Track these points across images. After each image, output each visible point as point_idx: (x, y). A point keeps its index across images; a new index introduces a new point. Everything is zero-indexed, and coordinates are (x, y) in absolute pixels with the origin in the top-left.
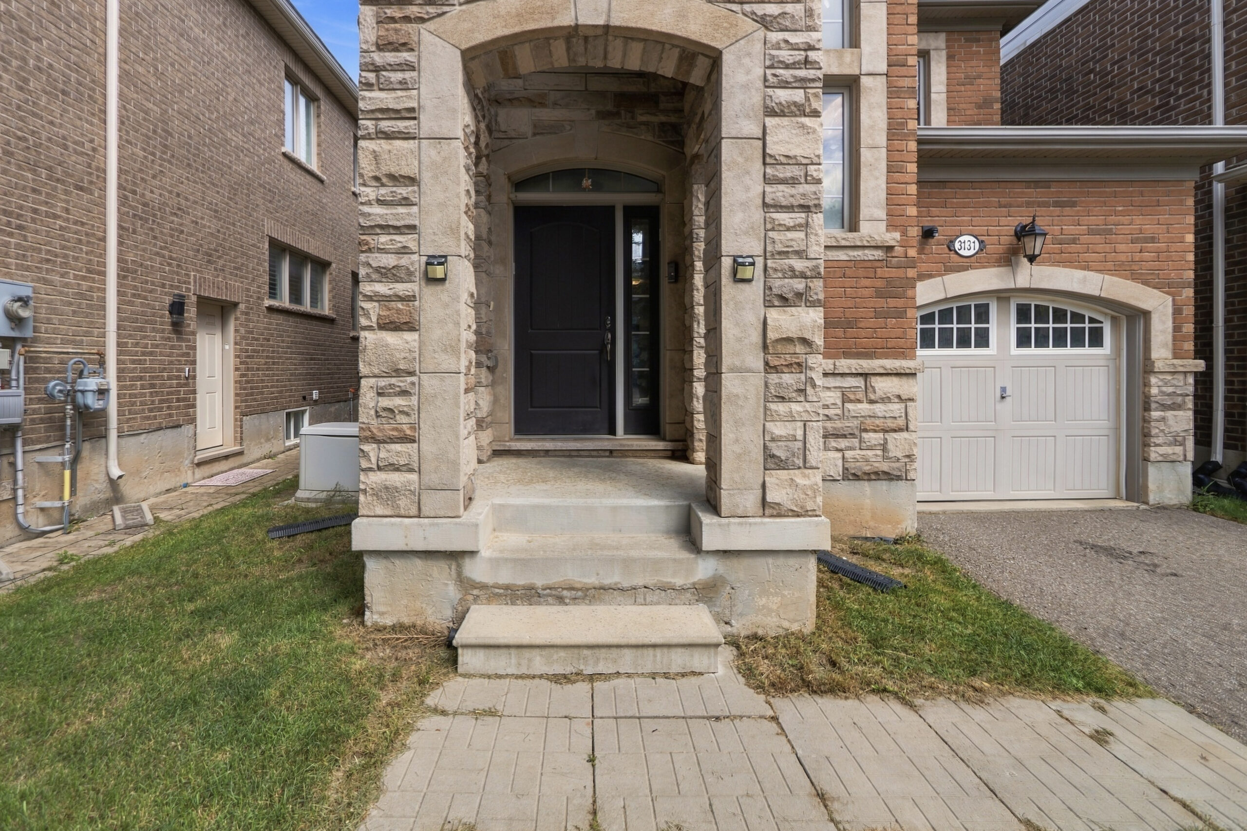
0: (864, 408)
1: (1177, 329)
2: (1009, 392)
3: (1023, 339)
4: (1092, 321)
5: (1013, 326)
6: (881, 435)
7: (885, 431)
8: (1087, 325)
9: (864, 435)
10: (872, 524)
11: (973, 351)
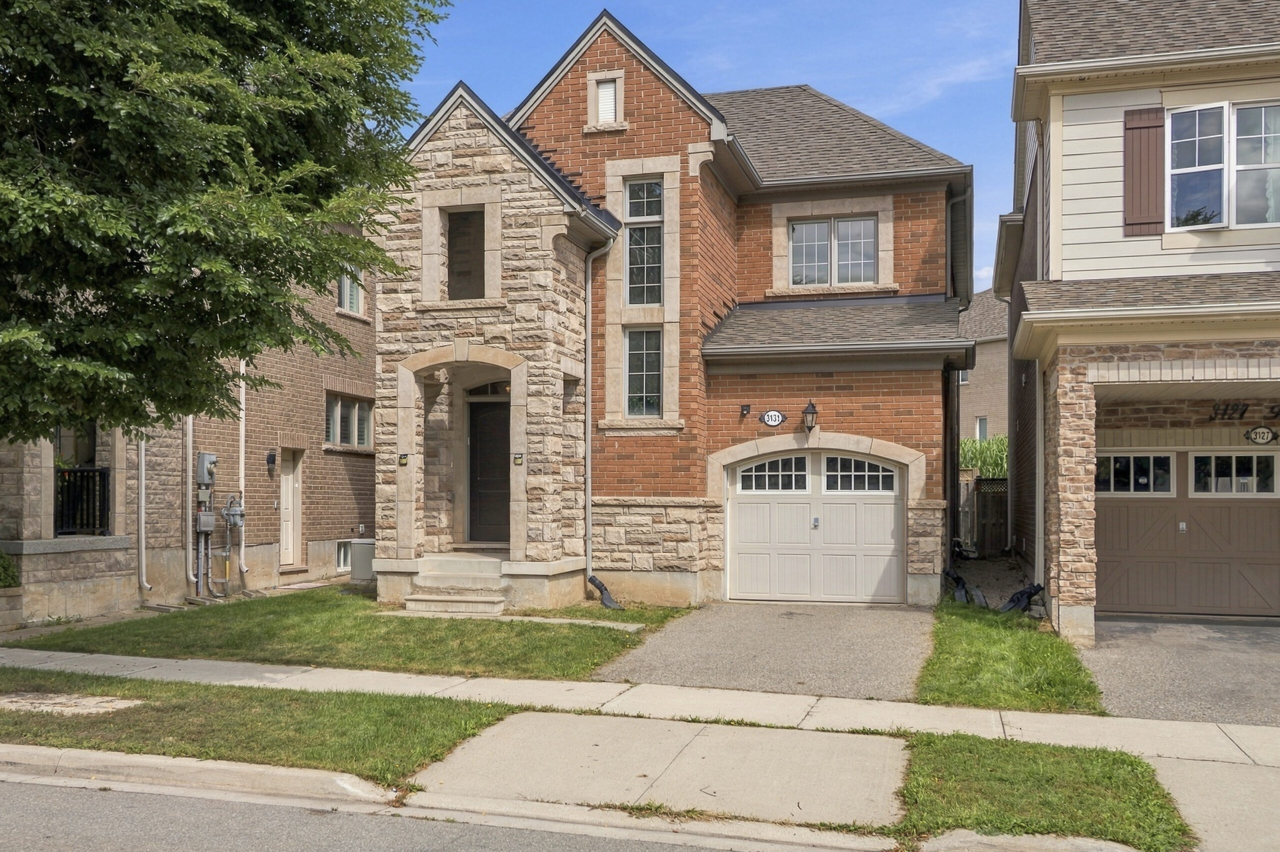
0: (665, 527)
1: (929, 478)
2: (821, 523)
3: (832, 484)
4: (884, 470)
5: (824, 473)
6: (675, 543)
7: (678, 541)
8: (881, 474)
9: (665, 544)
10: (671, 599)
11: (794, 492)
